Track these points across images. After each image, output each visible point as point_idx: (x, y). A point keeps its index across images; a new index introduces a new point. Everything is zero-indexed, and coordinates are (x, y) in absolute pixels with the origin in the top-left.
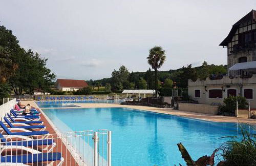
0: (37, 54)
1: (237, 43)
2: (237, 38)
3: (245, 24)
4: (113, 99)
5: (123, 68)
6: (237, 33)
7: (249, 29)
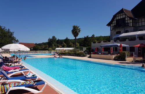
0: (9, 29)
1: (115, 24)
2: (115, 22)
3: (119, 15)
4: (51, 53)
5: (54, 37)
6: (115, 19)
7: (122, 17)
